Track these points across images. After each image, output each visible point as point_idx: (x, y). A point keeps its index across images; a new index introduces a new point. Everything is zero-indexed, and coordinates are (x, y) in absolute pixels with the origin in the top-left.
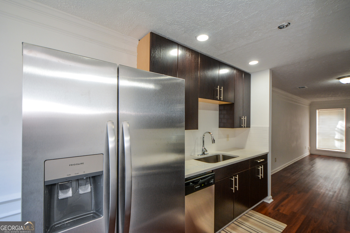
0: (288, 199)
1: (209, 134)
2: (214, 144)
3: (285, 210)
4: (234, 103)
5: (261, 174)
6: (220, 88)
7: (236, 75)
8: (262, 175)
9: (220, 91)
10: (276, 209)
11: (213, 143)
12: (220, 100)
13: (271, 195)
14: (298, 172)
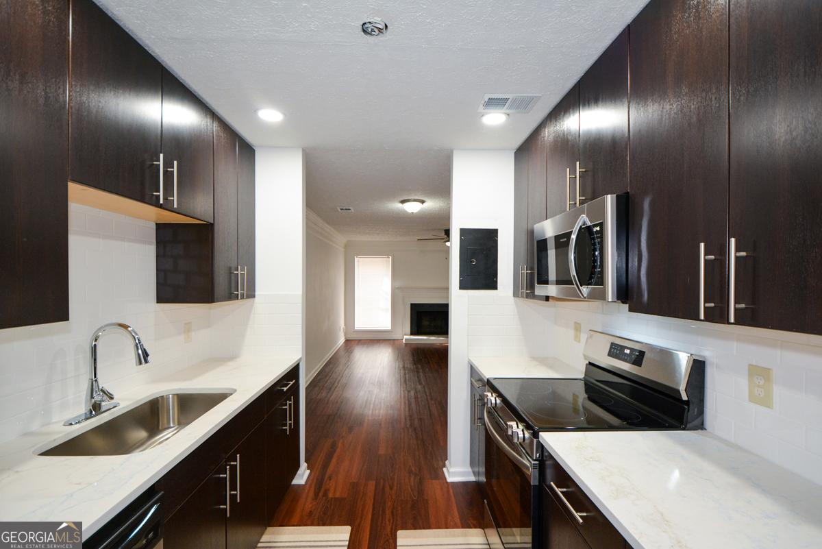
0: (335, 455)
1: (122, 330)
2: (144, 366)
3: (337, 488)
4: (212, 225)
5: (290, 420)
6: (168, 164)
7: (217, 136)
8: (292, 422)
9: (169, 176)
10: (321, 494)
11: (141, 363)
12: (167, 207)
13: (305, 461)
14: (338, 383)
